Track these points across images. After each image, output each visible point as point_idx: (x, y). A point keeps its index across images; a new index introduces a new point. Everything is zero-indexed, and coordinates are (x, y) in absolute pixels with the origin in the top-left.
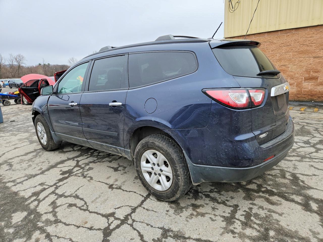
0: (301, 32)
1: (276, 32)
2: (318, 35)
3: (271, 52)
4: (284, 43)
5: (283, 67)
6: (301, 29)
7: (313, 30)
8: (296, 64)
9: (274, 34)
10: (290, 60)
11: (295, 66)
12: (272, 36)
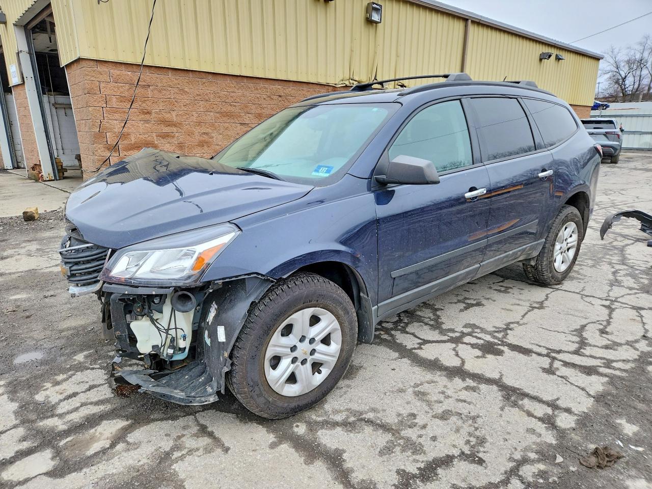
0: (220, 81)
1: (186, 72)
2: (240, 91)
3: (183, 108)
4: (200, 95)
5: (204, 136)
6: (220, 75)
7: (234, 81)
8: (221, 132)
9: (182, 74)
10: (213, 125)
11: (221, 136)
12: (181, 78)
